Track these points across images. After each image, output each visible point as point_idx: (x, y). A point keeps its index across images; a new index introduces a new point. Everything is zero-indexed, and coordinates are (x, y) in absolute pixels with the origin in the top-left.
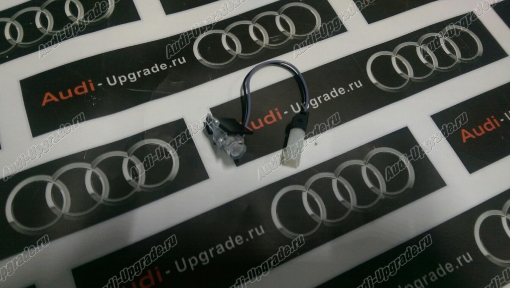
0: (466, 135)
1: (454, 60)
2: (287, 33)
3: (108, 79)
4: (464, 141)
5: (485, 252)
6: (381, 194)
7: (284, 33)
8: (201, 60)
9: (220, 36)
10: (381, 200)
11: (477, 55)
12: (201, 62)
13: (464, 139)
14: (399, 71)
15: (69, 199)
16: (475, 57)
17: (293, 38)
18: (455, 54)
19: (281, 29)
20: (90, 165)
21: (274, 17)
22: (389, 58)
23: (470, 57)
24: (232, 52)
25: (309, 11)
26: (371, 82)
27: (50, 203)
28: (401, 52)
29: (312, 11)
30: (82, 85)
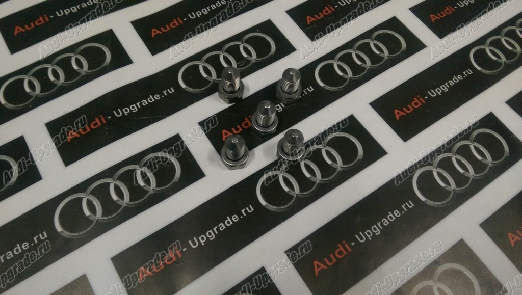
0: (398, 113)
1: (383, 58)
2: (250, 58)
3: (114, 112)
4: (398, 118)
5: (423, 198)
6: (339, 168)
7: (248, 58)
8: (186, 88)
9: (197, 66)
10: (339, 172)
11: (402, 50)
12: (186, 90)
13: (397, 117)
14: (341, 74)
15: (100, 207)
16: (400, 52)
17: (255, 61)
18: (384, 53)
19: (245, 55)
20: (111, 179)
21: (238, 46)
22: (332, 65)
23: (396, 53)
24: (209, 79)
25: (265, 39)
26: (320, 86)
27: (87, 212)
28: (340, 59)
29: (267, 38)
30: (95, 120)
